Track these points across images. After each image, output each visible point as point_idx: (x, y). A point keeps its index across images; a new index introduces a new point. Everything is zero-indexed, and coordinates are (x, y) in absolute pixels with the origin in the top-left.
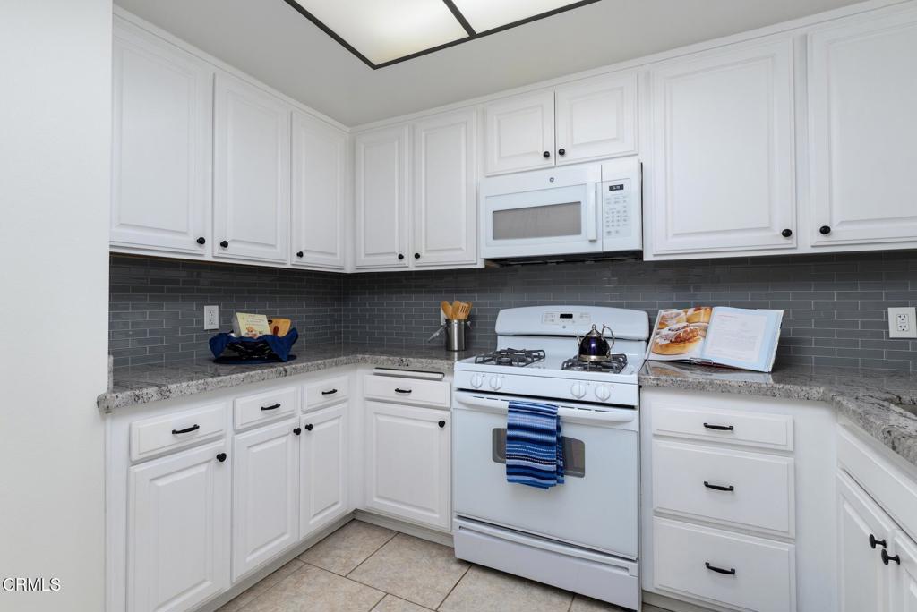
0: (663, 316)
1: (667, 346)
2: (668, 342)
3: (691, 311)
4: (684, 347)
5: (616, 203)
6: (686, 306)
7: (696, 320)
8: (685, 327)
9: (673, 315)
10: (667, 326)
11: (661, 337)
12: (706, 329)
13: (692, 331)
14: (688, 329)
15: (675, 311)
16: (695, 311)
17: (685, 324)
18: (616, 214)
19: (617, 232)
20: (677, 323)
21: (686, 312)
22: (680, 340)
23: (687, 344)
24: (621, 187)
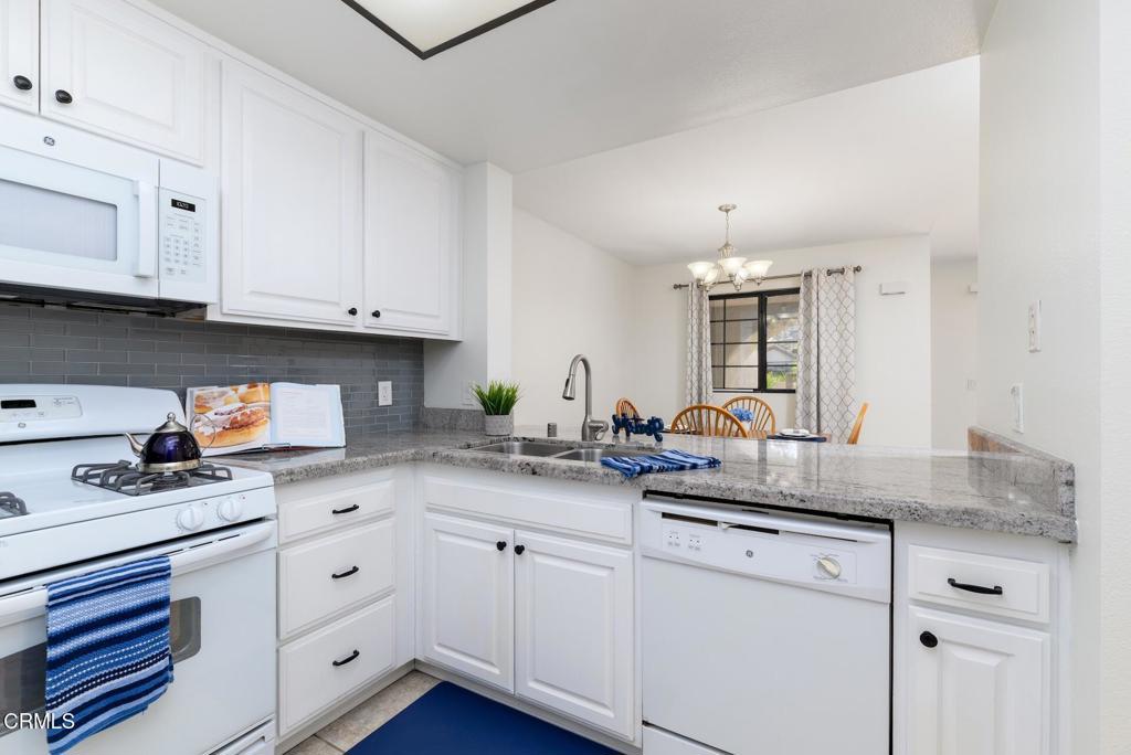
0: (198, 397)
1: (220, 434)
2: (218, 430)
3: (243, 389)
4: (249, 433)
5: (182, 228)
6: (234, 382)
7: (255, 399)
8: (240, 409)
9: (216, 395)
10: (210, 409)
11: (205, 425)
12: (269, 409)
13: (253, 413)
14: (247, 411)
15: (216, 389)
16: (250, 388)
17: (241, 405)
18: (181, 246)
19: (183, 272)
20: (226, 404)
21: (236, 390)
22: (238, 426)
23: (252, 429)
24: (191, 208)
